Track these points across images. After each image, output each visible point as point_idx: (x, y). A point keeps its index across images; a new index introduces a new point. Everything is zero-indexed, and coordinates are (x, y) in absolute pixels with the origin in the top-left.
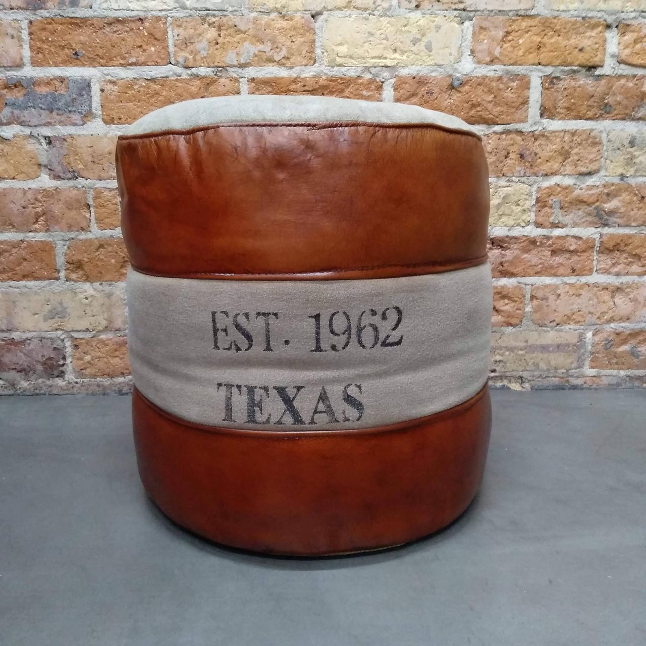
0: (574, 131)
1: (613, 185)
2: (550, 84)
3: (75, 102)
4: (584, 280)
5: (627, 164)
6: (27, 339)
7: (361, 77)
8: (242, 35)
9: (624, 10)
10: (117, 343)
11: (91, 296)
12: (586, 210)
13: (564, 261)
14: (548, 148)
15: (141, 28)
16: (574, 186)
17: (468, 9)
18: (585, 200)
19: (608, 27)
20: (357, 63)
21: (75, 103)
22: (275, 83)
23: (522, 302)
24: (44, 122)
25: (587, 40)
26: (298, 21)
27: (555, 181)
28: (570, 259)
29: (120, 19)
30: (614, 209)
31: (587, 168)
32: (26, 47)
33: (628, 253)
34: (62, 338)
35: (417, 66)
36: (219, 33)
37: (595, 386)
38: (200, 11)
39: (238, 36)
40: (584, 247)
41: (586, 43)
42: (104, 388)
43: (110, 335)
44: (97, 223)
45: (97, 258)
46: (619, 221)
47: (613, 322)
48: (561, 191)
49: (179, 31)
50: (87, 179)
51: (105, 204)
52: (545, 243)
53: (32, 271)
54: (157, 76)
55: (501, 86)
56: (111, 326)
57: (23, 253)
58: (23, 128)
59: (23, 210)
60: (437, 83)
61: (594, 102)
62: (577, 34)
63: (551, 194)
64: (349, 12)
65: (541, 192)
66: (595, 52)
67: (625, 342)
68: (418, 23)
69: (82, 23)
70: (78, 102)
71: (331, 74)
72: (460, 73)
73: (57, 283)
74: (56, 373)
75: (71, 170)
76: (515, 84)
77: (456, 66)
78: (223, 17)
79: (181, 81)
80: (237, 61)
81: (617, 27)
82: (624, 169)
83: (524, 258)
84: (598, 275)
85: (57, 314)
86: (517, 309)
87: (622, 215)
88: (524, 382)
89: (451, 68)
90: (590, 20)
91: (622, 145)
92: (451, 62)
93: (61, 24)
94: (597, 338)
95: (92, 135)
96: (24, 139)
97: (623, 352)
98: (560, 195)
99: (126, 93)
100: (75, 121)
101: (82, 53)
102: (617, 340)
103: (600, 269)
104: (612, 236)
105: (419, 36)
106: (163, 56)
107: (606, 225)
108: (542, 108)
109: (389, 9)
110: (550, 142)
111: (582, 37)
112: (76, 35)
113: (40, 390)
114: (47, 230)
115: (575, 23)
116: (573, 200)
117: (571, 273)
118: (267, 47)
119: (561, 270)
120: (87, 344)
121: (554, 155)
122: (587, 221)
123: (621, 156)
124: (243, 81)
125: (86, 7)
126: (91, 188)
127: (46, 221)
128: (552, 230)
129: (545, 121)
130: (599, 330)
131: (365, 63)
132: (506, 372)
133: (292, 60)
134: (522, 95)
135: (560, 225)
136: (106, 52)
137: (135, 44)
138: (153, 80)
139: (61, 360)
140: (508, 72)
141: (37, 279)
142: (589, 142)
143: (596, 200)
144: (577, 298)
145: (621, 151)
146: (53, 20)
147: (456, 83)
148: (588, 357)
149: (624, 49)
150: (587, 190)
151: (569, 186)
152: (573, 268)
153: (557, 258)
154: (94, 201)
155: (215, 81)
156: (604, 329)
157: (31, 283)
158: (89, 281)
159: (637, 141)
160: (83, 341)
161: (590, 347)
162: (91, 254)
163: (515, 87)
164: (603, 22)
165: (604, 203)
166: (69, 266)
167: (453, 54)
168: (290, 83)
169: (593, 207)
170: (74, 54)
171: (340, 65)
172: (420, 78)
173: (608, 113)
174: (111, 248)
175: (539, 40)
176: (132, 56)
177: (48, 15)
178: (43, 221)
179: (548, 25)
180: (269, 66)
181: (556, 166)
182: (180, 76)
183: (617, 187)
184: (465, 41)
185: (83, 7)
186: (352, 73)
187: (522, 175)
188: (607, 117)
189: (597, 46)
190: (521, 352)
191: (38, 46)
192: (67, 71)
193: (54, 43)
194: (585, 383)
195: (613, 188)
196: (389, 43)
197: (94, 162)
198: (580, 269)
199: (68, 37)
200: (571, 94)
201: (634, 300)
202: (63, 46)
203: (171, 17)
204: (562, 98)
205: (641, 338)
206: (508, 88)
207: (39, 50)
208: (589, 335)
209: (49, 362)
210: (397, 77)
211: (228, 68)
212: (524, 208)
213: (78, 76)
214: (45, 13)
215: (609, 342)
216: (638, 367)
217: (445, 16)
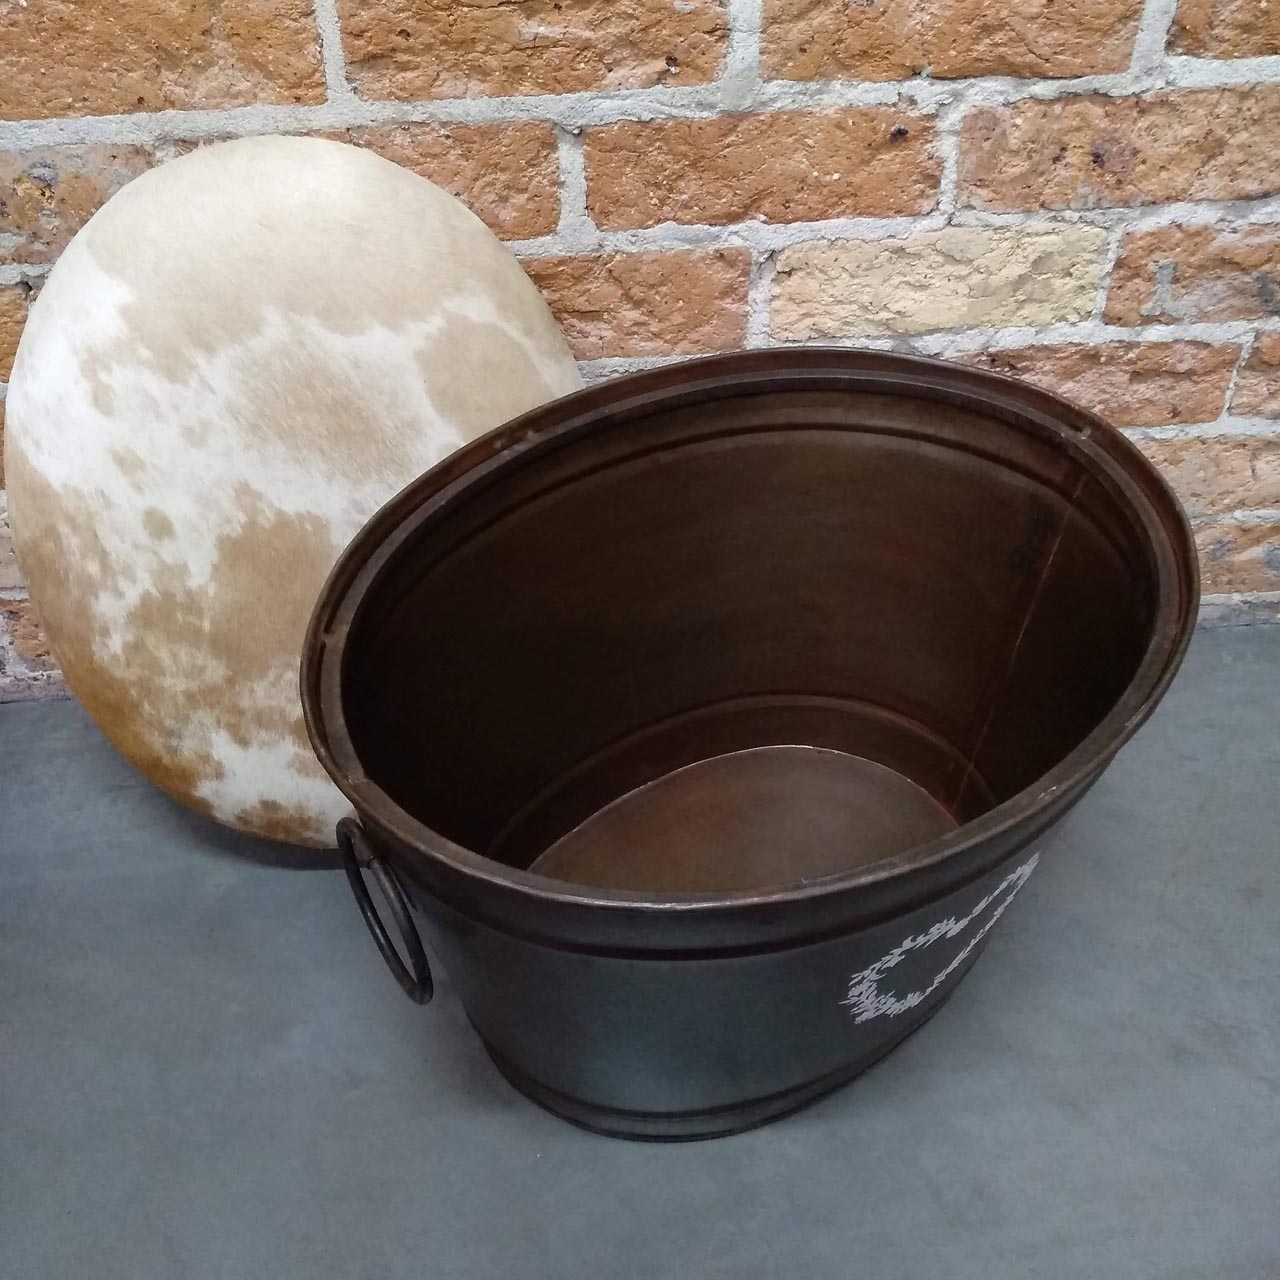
0: (1247, 88)
4: (1194, 431)
12: (1236, 283)
13: (1156, 394)
14: (1170, 133)
16: (1218, 226)
18: (1236, 260)
27: (1171, 217)
28: (1172, 388)
31: (1262, 181)
40: (1211, 362)
47: (1241, 509)
48: (1182, 241)
52: (1121, 357)
63: (1158, 248)
65: (1130, 246)
67: (1257, 541)
84: (1231, 418)
98: (1178, 250)
102: (1242, 540)
103: (1238, 406)
108: (1174, 28)
110: (1179, 117)
116: (1208, 259)
117: (1169, 419)
119: (1148, 414)
121: (1184, 151)
122: (1231, 306)
128: (1143, 330)
129: (1176, 62)
130: (1207, 524)
135: (1163, 319)
143: (1265, 257)
144: (1171, 467)
150: (1249, 234)
151: (1206, 228)
152: (1176, 409)
153: (1143, 388)
160: (27, 604)
169: (1255, 274)
181: (1180, 182)
187: (1090, 205)
198: (1191, 411)
212: (1082, 282)
215: (1222, 547)
216: (1272, 586)
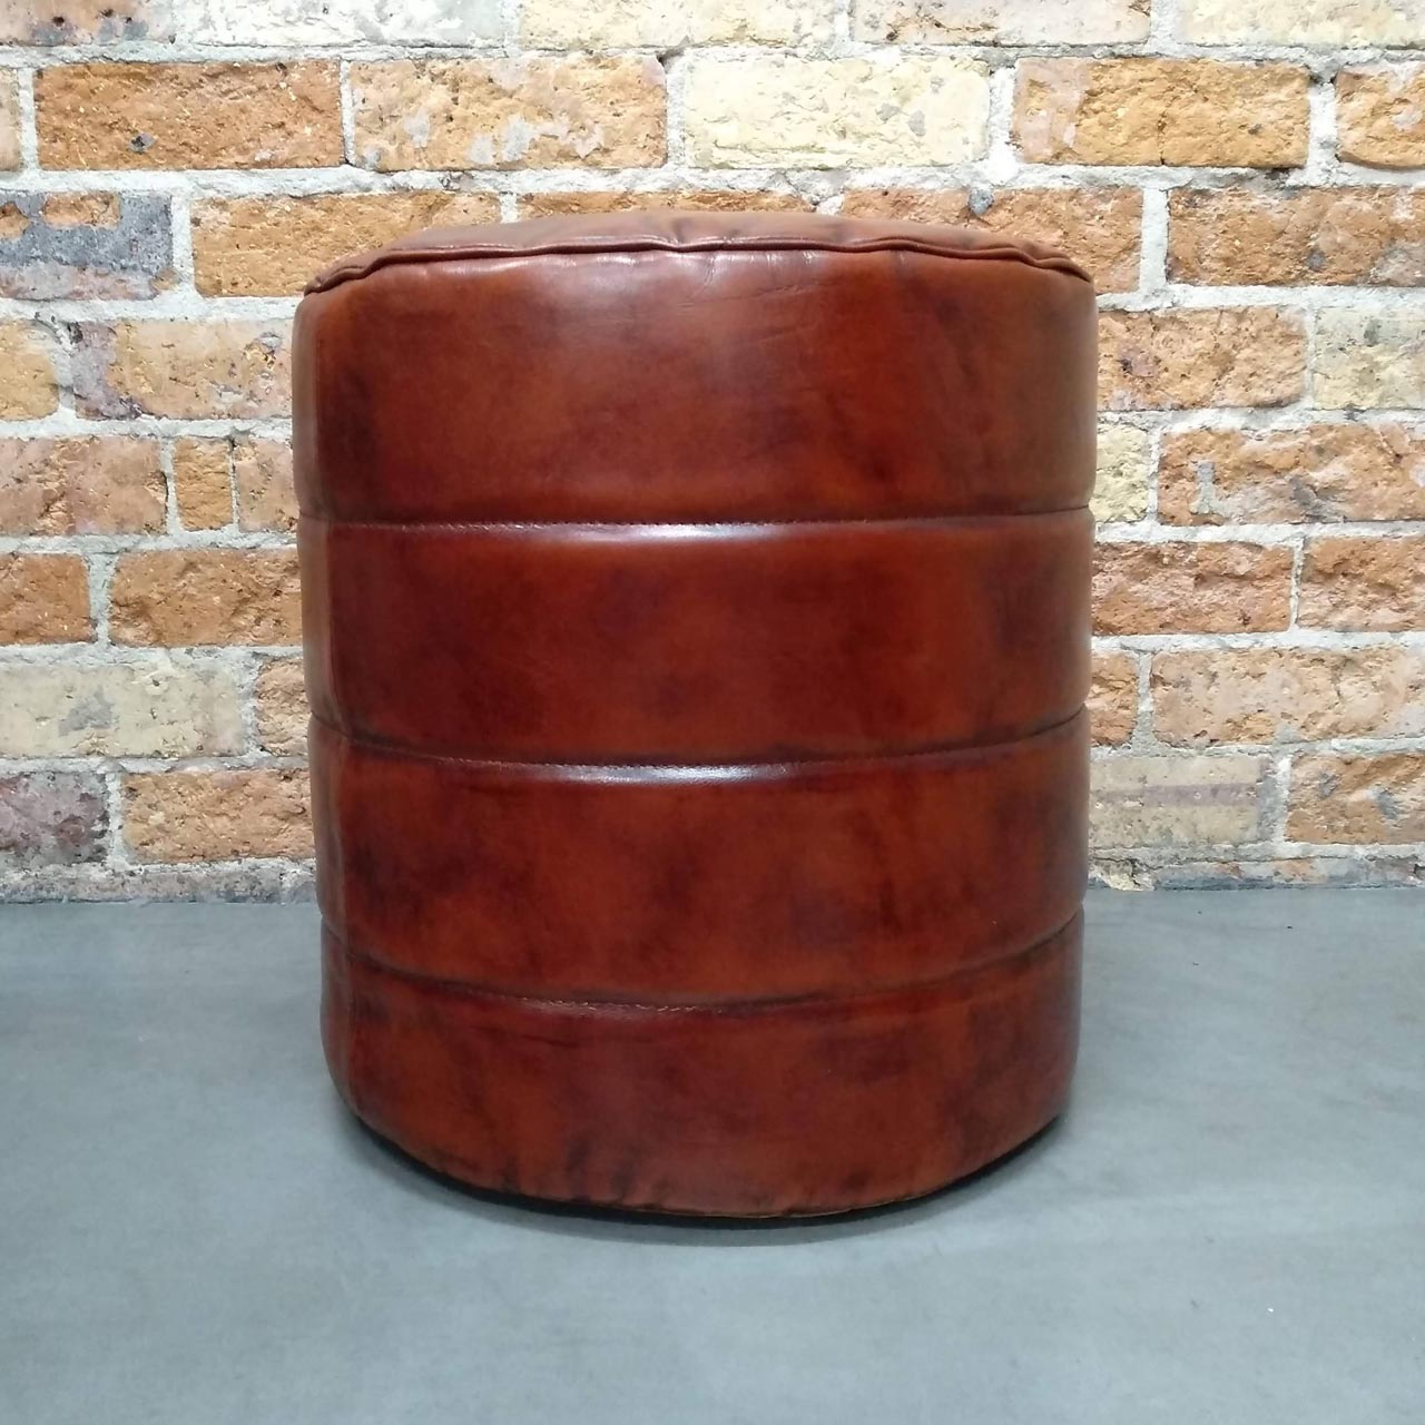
0: (1240, 310)
1: (1330, 428)
2: (1187, 207)
3: (136, 246)
4: (1269, 640)
5: (1362, 383)
6: (22, 774)
7: (769, 191)
8: (505, 101)
9: (1348, 44)
10: (223, 784)
11: (167, 679)
12: (1271, 486)
13: (1223, 599)
14: (1185, 347)
15: (283, 85)
16: (1245, 432)
17: (1003, 42)
18: (1268, 462)
19: (1314, 80)
20: (757, 160)
21: (134, 249)
22: (578, 205)
23: (1131, 691)
24: (66, 291)
25: (1268, 110)
26: (628, 69)
27: (1201, 421)
28: (1236, 594)
29: (236, 65)
30: (1334, 482)
31: (1272, 391)
32: (29, 128)
33: (1367, 580)
34: (100, 772)
35: (891, 167)
36: (456, 95)
37: (1298, 881)
38: (413, 47)
39: (497, 103)
40: (1267, 567)
41: (1263, 116)
42: (195, 885)
43: (209, 766)
44: (181, 515)
45: (180, 594)
46: (1347, 509)
47: (1336, 737)
48: (1215, 442)
49: (367, 91)
50: (160, 418)
51: (200, 473)
52: (1182, 559)
53: (34, 622)
54: (318, 190)
55: (1080, 211)
56: (211, 744)
57: (17, 582)
58: (18, 305)
59: (18, 486)
60: (936, 204)
61: (1287, 245)
62: (1244, 96)
63: (1193, 450)
64: (742, 49)
65: (1170, 446)
66: (1285, 136)
67: (1364, 780)
68: (894, 74)
69: (151, 73)
70: (142, 247)
71: (701, 185)
72: (985, 182)
73: (90, 648)
74: (86, 851)
75: (124, 397)
76: (1107, 207)
77: (978, 166)
78: (462, 61)
79: (370, 200)
80: (495, 156)
81: (1332, 81)
82: (1356, 393)
83: (1136, 593)
84: (1303, 630)
85: (91, 719)
86: (1119, 707)
87: (1351, 496)
88: (1140, 871)
89: (968, 170)
90: (1271, 66)
91: (1350, 340)
92: (967, 158)
93: (107, 77)
94: (1301, 773)
95: (172, 320)
96: (23, 329)
97: (1360, 803)
98: (1213, 451)
99: (249, 228)
100: (136, 290)
101: (152, 139)
102: (1347, 776)
103: (1305, 617)
104: (1330, 542)
105: (894, 102)
106: (330, 147)
107: (1316, 518)
108: (1169, 260)
109: (829, 43)
110: (1189, 334)
111: (1256, 103)
112: (140, 100)
113: (48, 892)
114: (71, 532)
115: (1238, 74)
116: (1241, 462)
117: (1239, 626)
118: (559, 126)
119: (1218, 620)
120: (156, 785)
121: (1199, 362)
122: (1273, 509)
123: (1347, 364)
124: (508, 201)
125: (160, 40)
126: (169, 438)
127: (69, 510)
128: (1197, 531)
129: (1177, 289)
130: (1306, 754)
131: (777, 161)
132: (1099, 848)
133: (615, 155)
134: (1123, 231)
135: (1212, 519)
136: (205, 138)
137: (269, 119)
138: (308, 199)
139: (97, 821)
140: (1092, 180)
141: (45, 640)
142: (1276, 333)
143: (1293, 461)
144: (1254, 681)
145: (1348, 353)
146: (89, 68)
147: (978, 206)
148: (1282, 815)
149: (1349, 129)
151: (1233, 432)
152: (1245, 615)
153: (1209, 593)
154: (175, 467)
155: (445, 202)
156: (1316, 752)
157: (33, 650)
158: (162, 645)
159: (1382, 333)
160: (149, 779)
161: (1287, 792)
162: (167, 583)
163: (1110, 213)
164: (1302, 71)
165: (1311, 470)
166: (117, 610)
167: (970, 140)
168: (611, 206)
169: (1288, 477)
170: (133, 142)
171: (721, 166)
172: (898, 195)
173: (1317, 271)
174: (212, 570)
175: (1161, 109)
176: (261, 147)
177: (77, 57)
178: (60, 510)
179: (1180, 77)
180: (564, 167)
181: (1202, 388)
182: (368, 190)
183: (1339, 435)
184: (998, 112)
185: (154, 40)
186: (749, 183)
187: (1127, 407)
188: (1316, 280)
189: (1289, 123)
190: (1129, 804)
191: (55, 124)
192: (120, 179)
193: (90, 118)
194: (1277, 873)
195: (1331, 435)
196: (830, 117)
197: (175, 380)
198: (1260, 617)
199: (122, 104)
200: (1234, 229)
201: (1383, 687)
202: (110, 126)
203: (349, 61)
204: (1214, 237)
205: (1401, 772)
206: (1093, 216)
207: (56, 134)
208: (1284, 765)
209: (71, 827)
210: (847, 192)
211: (473, 173)
212: (1133, 480)
213: (140, 191)
214: (70, 53)
215: (1328, 782)
216: (1395, 839)
217: (952, 58)
